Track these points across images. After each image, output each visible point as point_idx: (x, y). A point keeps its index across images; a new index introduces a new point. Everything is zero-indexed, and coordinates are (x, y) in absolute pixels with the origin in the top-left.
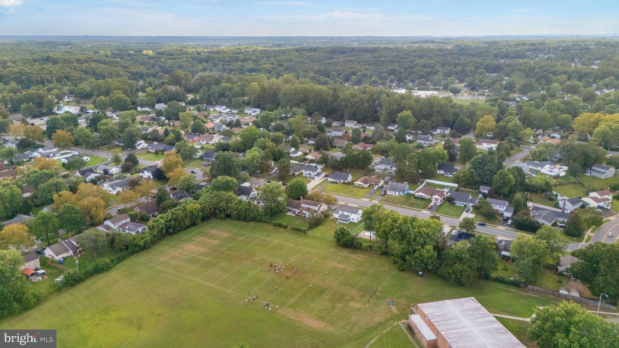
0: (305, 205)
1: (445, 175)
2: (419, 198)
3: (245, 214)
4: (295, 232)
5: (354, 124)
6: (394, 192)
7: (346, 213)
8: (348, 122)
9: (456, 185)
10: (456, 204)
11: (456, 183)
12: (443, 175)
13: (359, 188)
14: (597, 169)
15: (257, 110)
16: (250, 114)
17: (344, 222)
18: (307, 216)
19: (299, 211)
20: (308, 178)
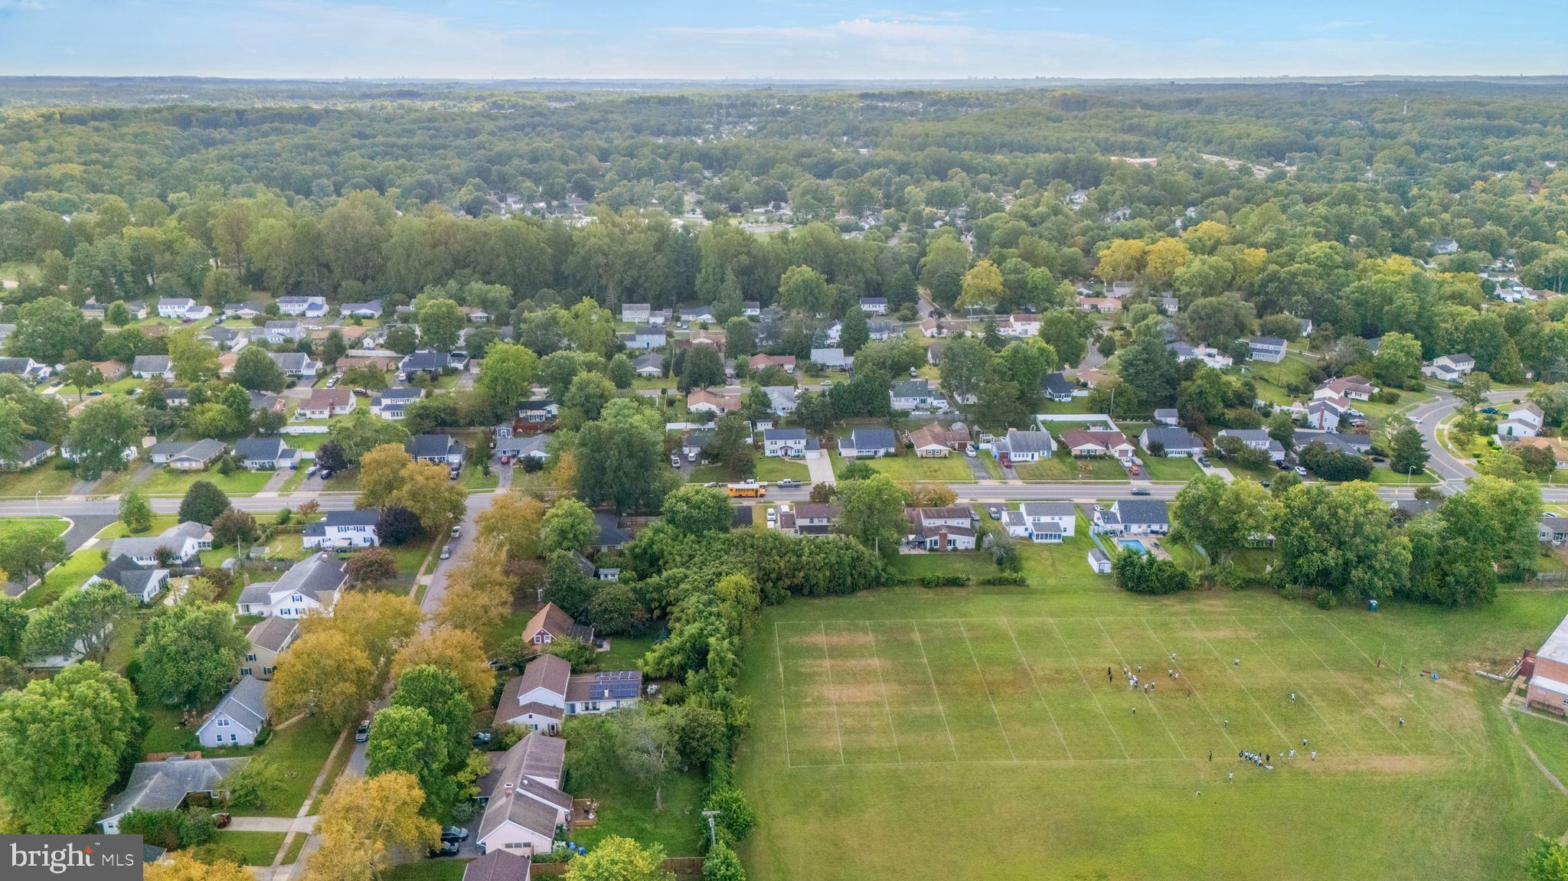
0: (932, 521)
1: (1058, 399)
2: (1085, 457)
3: (852, 575)
4: (997, 588)
6: (1030, 454)
7: (1045, 519)
8: (630, 309)
9: (1105, 417)
10: (1172, 456)
11: (1101, 411)
12: (1052, 399)
13: (938, 460)
14: (1259, 346)
15: (319, 300)
16: (303, 314)
17: (1053, 541)
18: (960, 546)
19: (933, 538)
20: (787, 459)
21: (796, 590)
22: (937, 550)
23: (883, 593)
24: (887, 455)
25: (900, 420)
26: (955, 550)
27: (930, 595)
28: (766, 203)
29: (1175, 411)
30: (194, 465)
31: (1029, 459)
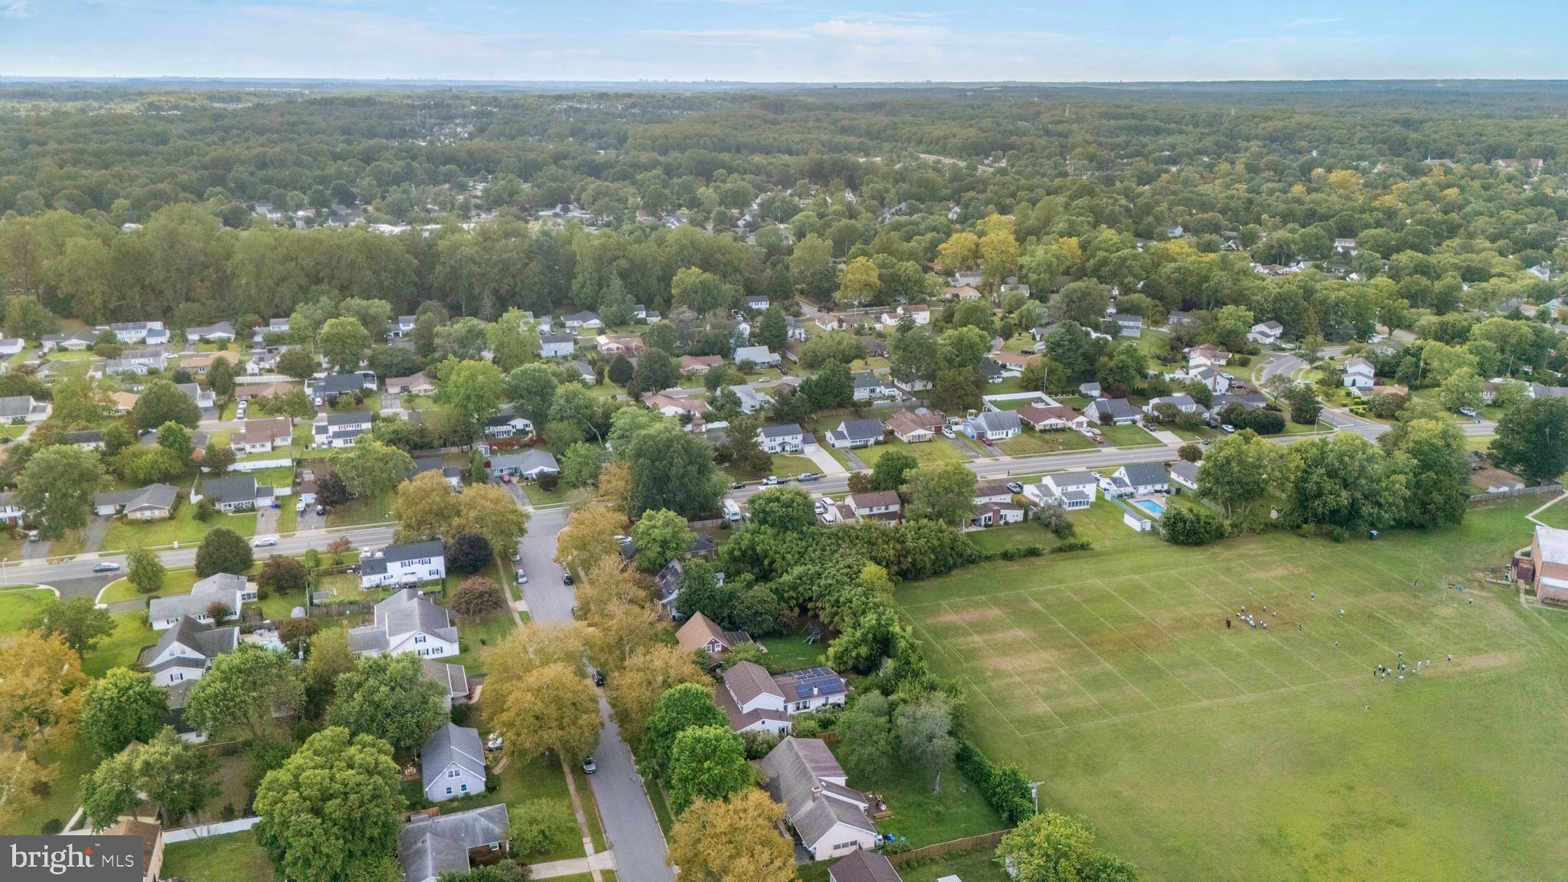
2: (1049, 431)
10: (1118, 424)
11: (1036, 389)
15: (157, 325)
16: (143, 342)
17: (1082, 507)
18: (1011, 520)
22: (991, 526)
24: (877, 443)
25: (867, 410)
26: (1006, 523)
29: (1097, 384)
30: (157, 514)
31: (1004, 436)
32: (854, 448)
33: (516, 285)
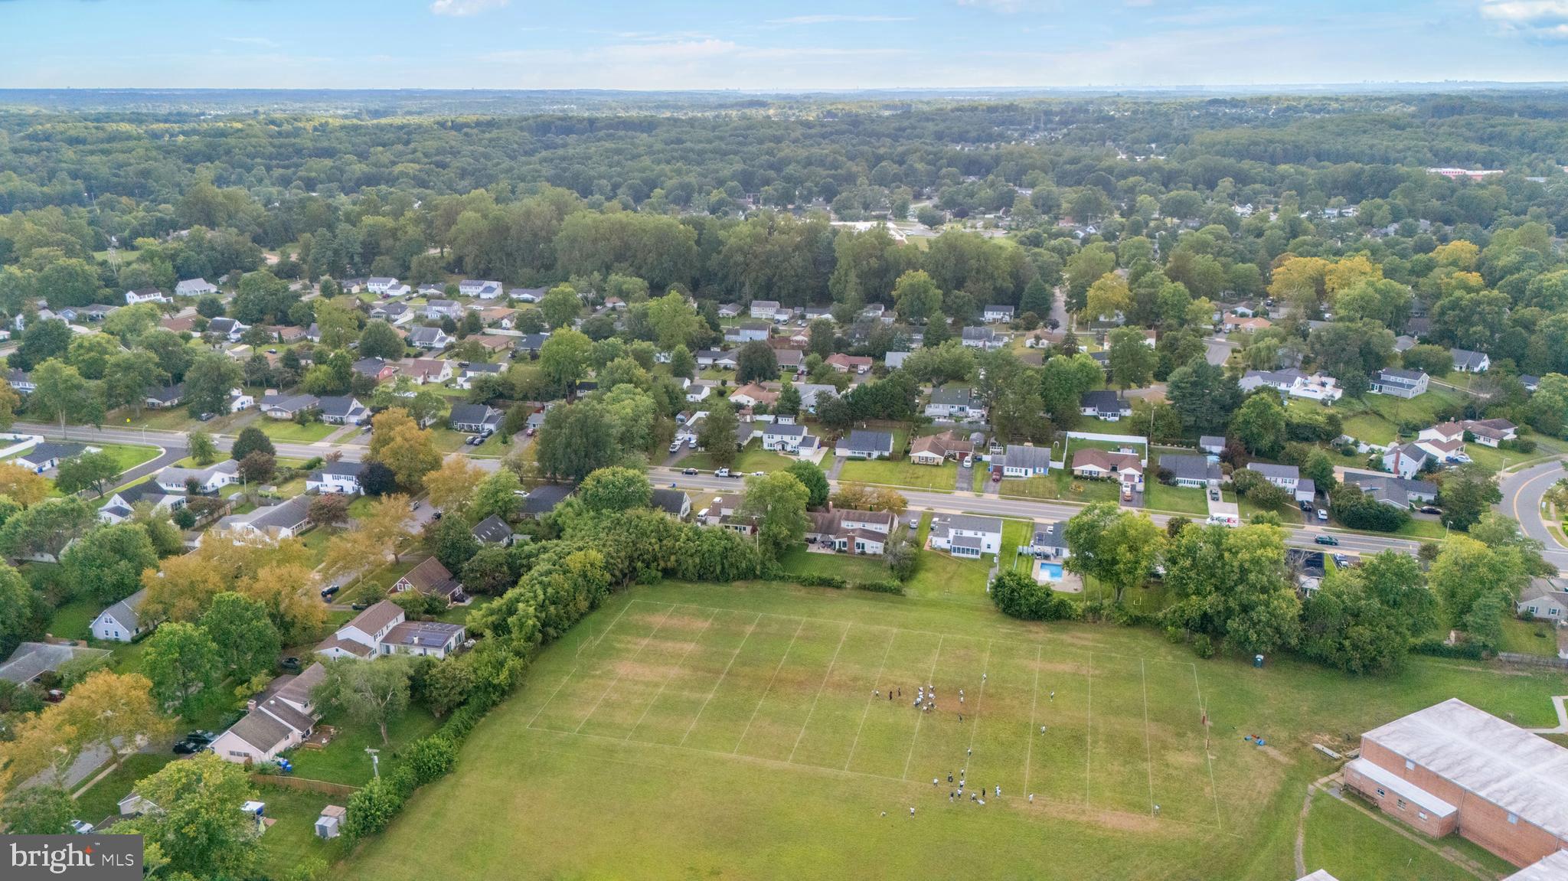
0: (850, 523)
1: (1102, 418)
2: (1086, 478)
3: (723, 564)
4: (870, 594)
5: (774, 310)
6: (1023, 470)
7: (968, 534)
8: (758, 306)
9: (1143, 440)
10: (1180, 485)
11: (1141, 434)
12: (1096, 418)
13: (929, 468)
14: (1392, 378)
15: (494, 284)
16: (478, 296)
17: (970, 556)
18: (869, 550)
19: (842, 540)
20: (781, 454)
21: (669, 574)
22: (845, 552)
23: (759, 586)
24: (881, 458)
25: (923, 426)
26: (863, 553)
27: (802, 592)
28: (997, 209)
30: (285, 415)
31: (1023, 474)
32: (850, 459)
33: (774, 276)
